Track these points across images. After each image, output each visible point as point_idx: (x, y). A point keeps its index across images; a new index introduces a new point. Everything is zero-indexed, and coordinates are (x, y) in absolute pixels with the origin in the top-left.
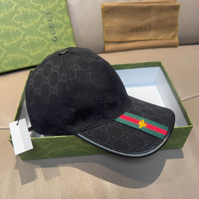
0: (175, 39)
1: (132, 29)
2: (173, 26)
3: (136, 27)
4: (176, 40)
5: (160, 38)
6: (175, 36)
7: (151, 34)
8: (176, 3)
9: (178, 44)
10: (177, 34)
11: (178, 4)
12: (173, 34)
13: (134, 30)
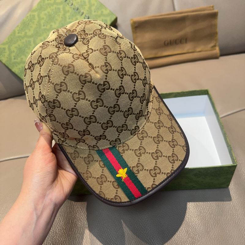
0: (215, 49)
1: (166, 42)
2: (212, 35)
3: (170, 41)
4: (217, 51)
5: (198, 49)
6: (215, 46)
7: (188, 47)
8: (213, 9)
9: (219, 55)
10: (217, 44)
11: (216, 10)
12: (212, 45)
13: (168, 44)
